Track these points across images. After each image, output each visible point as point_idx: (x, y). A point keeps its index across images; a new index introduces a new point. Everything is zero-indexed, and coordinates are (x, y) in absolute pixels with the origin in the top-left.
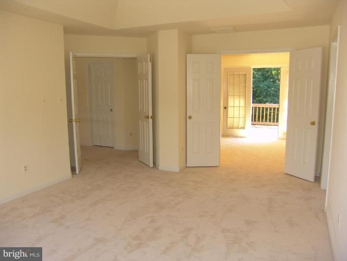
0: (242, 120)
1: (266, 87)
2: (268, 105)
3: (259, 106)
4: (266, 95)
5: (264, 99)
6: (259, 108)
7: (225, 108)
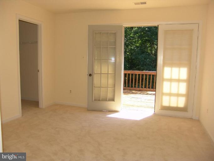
0: (110, 90)
1: (143, 59)
2: (145, 72)
3: (136, 73)
4: (143, 64)
5: (142, 68)
6: (136, 75)
7: (90, 75)
